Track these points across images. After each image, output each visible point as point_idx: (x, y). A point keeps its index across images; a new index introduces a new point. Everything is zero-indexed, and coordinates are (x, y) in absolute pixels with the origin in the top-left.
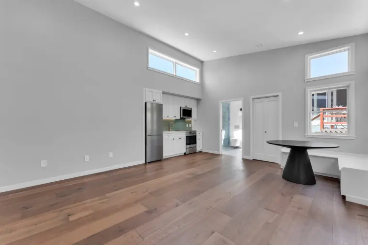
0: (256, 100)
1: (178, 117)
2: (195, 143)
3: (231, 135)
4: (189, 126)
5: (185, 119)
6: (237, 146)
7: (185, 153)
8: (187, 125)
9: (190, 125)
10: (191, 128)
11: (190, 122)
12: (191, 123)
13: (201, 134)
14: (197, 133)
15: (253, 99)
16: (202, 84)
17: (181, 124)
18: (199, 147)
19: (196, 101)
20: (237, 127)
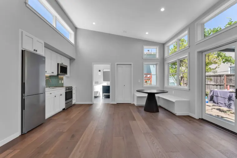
0: (119, 66)
1: (56, 74)
7: (64, 109)
8: (60, 81)
9: (62, 81)
10: (63, 83)
12: (63, 80)
13: (75, 90)
14: (73, 89)
15: (117, 64)
16: (75, 46)
18: (74, 100)
19: (69, 60)
20: (97, 83)
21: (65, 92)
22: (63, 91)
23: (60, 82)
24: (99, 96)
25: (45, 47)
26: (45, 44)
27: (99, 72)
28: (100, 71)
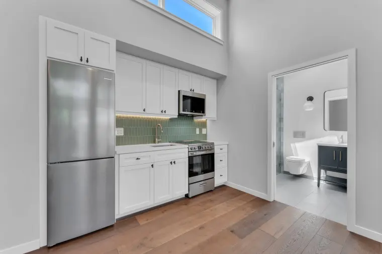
2: (212, 169)
3: (285, 150)
4: (201, 131)
5: (193, 116)
6: (301, 173)
7: (187, 196)
8: (198, 130)
9: (204, 130)
11: (204, 125)
12: (205, 127)
13: (225, 150)
14: (216, 148)
17: (183, 128)
18: (220, 176)
19: (215, 82)
20: (299, 135)
21: (189, 157)
22: (181, 153)
23: (198, 132)
24: (307, 174)
25: (118, 50)
26: (118, 42)
27: (309, 103)
28: (310, 99)
